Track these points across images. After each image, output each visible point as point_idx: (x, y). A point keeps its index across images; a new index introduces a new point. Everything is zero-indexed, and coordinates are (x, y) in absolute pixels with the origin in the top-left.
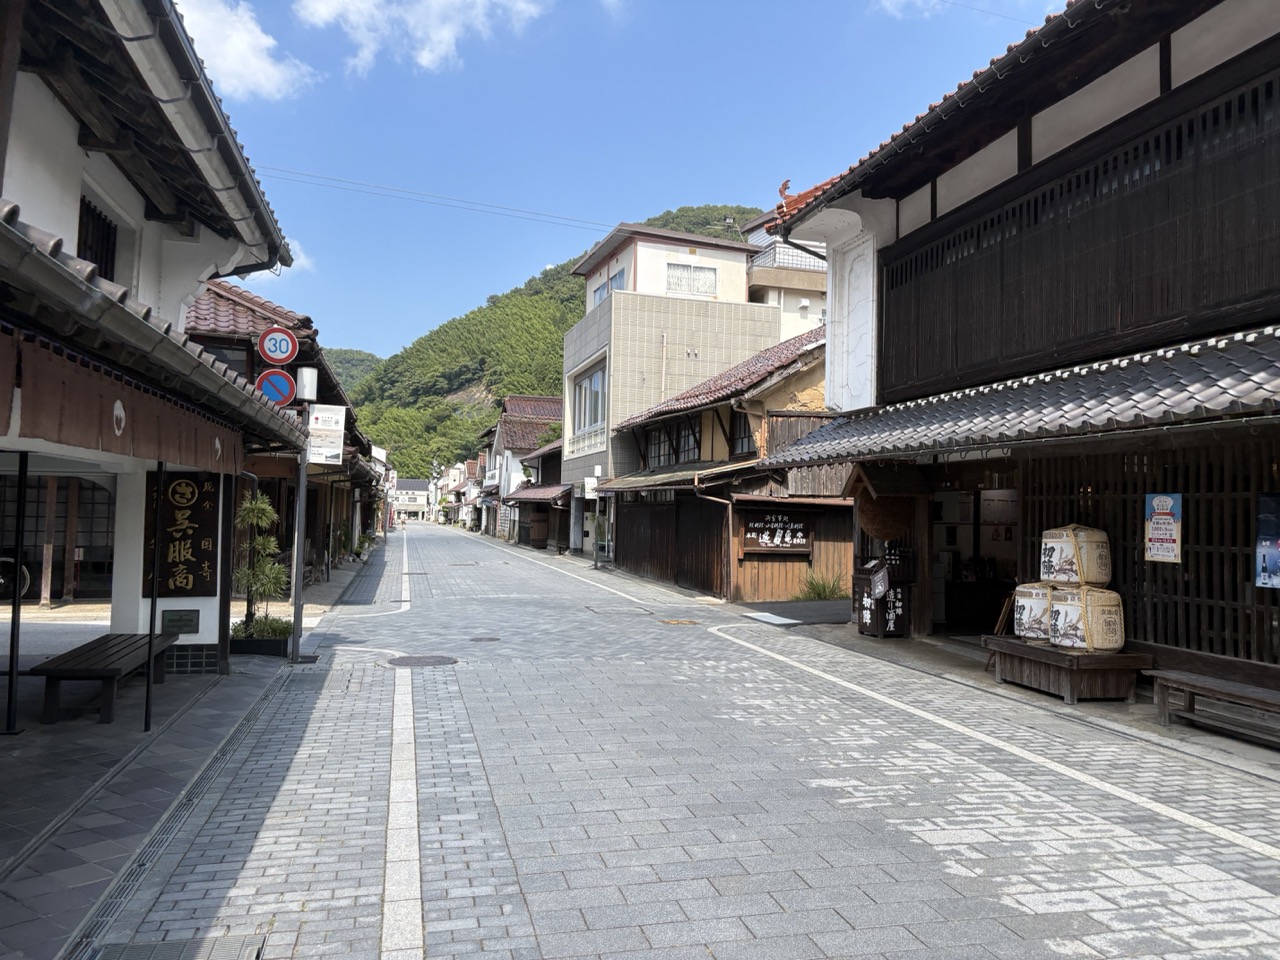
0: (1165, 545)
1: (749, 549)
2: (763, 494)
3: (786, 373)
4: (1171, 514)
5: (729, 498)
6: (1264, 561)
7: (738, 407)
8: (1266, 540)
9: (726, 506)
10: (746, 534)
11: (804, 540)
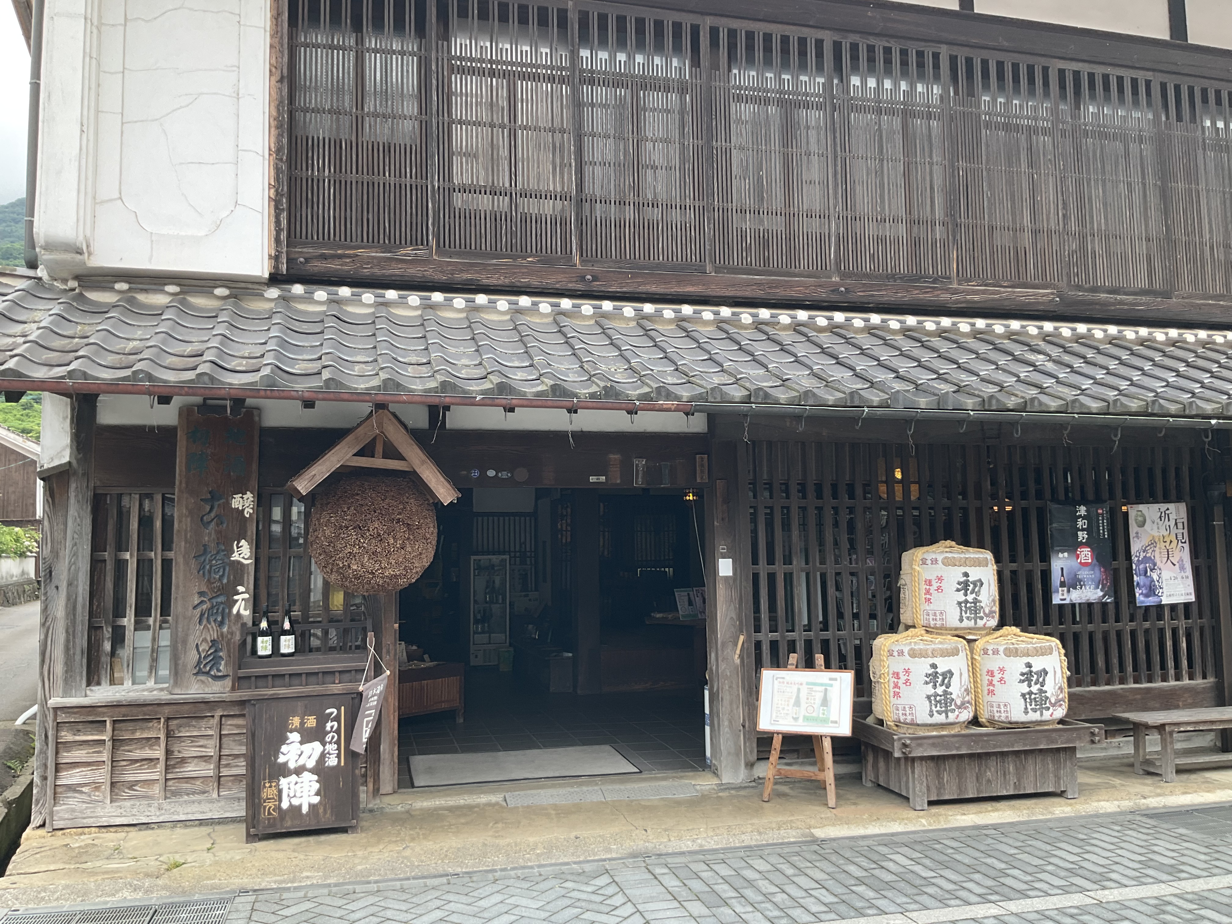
6: (1062, 575)
8: (1061, 552)
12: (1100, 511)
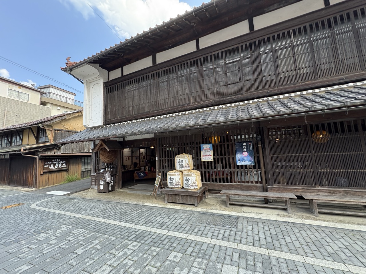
0: (208, 157)
1: (45, 171)
2: (52, 153)
3: (61, 118)
4: (210, 149)
5: (38, 155)
6: (239, 158)
7: (42, 127)
8: (239, 153)
9: (36, 158)
10: (44, 166)
11: (66, 166)
12: (250, 144)
